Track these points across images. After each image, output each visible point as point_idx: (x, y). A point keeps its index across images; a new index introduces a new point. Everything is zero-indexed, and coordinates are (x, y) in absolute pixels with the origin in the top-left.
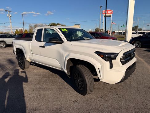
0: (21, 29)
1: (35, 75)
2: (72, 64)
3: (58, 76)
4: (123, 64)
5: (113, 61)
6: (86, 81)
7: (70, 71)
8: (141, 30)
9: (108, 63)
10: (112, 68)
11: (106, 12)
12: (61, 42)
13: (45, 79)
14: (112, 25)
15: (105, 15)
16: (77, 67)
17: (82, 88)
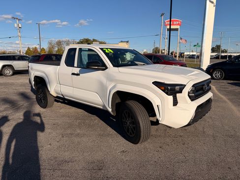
0: (36, 48)
1: (63, 116)
2: (118, 100)
3: (97, 118)
4: (192, 100)
5: (178, 95)
6: (139, 123)
7: (116, 110)
8: (226, 52)
9: (171, 97)
10: (176, 105)
11: (170, 23)
12: (104, 68)
13: (78, 121)
14: (180, 43)
15: (168, 27)
16: (127, 103)
17: (133, 133)
